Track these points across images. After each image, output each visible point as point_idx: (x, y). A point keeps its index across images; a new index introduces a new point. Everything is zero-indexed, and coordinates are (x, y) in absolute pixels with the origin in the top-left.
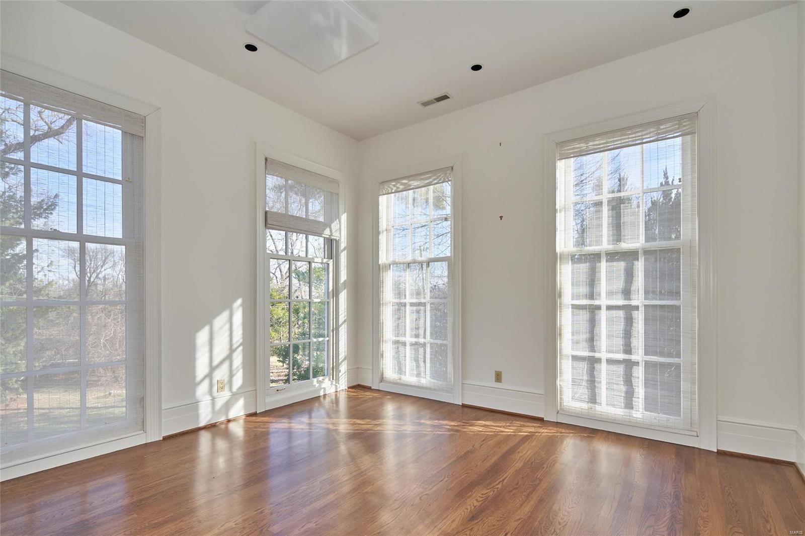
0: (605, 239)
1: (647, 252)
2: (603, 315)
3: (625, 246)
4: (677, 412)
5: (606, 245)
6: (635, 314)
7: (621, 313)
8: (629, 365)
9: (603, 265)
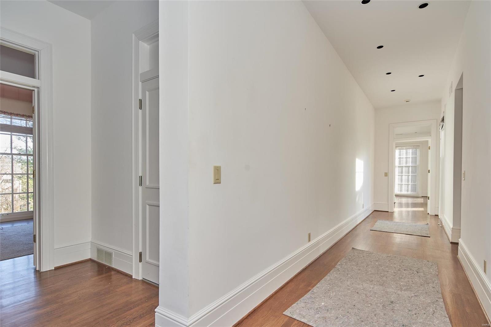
0: (404, 164)
1: (411, 166)
2: (404, 177)
3: (408, 165)
4: (416, 191)
5: (404, 165)
6: (409, 176)
7: (407, 176)
8: (408, 185)
9: (404, 168)
